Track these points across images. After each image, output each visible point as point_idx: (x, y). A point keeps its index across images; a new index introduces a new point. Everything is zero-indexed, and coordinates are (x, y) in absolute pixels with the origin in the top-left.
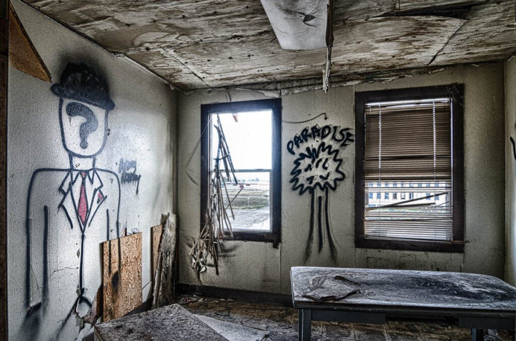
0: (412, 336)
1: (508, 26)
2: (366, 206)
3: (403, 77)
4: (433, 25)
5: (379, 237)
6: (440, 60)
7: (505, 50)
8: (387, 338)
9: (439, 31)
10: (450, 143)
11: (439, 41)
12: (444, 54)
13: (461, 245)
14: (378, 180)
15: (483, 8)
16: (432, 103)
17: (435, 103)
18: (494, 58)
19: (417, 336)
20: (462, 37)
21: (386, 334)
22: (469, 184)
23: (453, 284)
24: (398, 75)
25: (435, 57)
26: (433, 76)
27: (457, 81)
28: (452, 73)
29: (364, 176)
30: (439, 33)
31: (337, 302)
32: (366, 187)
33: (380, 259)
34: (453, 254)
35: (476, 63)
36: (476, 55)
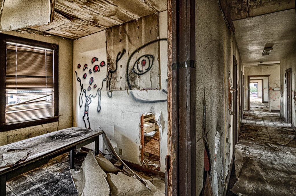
0: (39, 169)
1: (81, 29)
2: (7, 105)
3: (31, 33)
4: (58, 17)
5: (16, 122)
6: (51, 32)
7: (75, 36)
8: (27, 177)
9: (58, 20)
10: (53, 71)
11: (56, 24)
12: (54, 30)
13: (57, 118)
14: (15, 89)
15: (78, 20)
16: (45, 50)
17: (46, 51)
18: (70, 38)
19: (42, 168)
20: (65, 26)
21: (26, 175)
22: (60, 90)
23: (67, 134)
24: (28, 31)
25: (50, 30)
26: (45, 37)
27: (56, 43)
28: (54, 39)
29: (5, 86)
30: (58, 21)
31: (25, 161)
32: (6, 93)
33: (16, 135)
34: (54, 123)
35: (63, 37)
36: (65, 35)
